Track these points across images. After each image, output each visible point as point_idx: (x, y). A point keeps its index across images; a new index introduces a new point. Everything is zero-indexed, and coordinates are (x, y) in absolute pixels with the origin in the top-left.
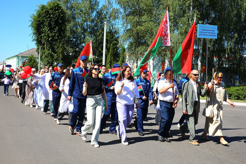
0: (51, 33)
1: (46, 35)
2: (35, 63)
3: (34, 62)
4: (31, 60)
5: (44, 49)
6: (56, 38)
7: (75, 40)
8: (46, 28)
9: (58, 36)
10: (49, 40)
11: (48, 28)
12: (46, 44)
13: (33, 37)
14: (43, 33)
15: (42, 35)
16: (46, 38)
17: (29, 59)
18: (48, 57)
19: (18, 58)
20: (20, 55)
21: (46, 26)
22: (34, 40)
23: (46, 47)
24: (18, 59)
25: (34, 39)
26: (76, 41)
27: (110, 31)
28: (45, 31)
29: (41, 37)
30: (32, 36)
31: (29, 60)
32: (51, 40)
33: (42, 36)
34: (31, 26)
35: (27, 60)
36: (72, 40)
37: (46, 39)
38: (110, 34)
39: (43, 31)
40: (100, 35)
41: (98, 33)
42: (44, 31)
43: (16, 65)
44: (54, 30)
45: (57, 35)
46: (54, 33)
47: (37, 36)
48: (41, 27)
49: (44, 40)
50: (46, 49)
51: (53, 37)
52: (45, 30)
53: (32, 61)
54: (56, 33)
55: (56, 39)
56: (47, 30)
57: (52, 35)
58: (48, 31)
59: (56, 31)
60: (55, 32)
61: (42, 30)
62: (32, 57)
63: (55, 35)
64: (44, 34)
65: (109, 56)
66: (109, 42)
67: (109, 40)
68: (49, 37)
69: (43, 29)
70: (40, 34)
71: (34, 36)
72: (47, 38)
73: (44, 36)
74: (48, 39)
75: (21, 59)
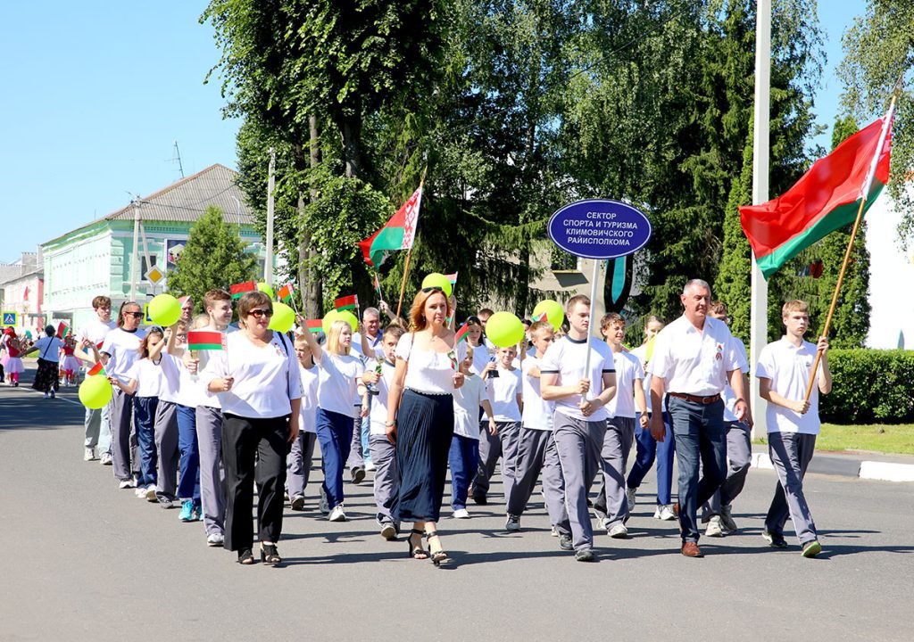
0: (348, 54)
1: (321, 70)
2: (232, 265)
3: (227, 260)
4: (209, 246)
5: (301, 165)
6: (382, 82)
7: (496, 94)
8: (318, 21)
9: (397, 74)
10: (336, 101)
11: (328, 20)
12: (313, 132)
13: (228, 90)
14: (296, 54)
15: (289, 72)
16: (320, 86)
17: (194, 235)
18: (335, 214)
19: (122, 234)
20: (137, 217)
21: (319, 10)
22: (232, 106)
23: (313, 151)
24: (119, 243)
25: (233, 100)
26: (508, 101)
27: (737, 23)
28: (313, 42)
29: (282, 89)
30: (223, 79)
31: (198, 242)
32: (352, 100)
33: (292, 75)
34: (210, 18)
35: (183, 242)
36: (480, 97)
37: (317, 93)
38: (739, 40)
39: (300, 40)
40: (669, 50)
41: (657, 42)
42: (303, 45)
43: (112, 280)
44: (373, 31)
45: (395, 61)
46: (369, 50)
47: (254, 79)
48: (284, 19)
49: (304, 105)
50: (313, 163)
51: (364, 78)
52: (308, 32)
53: (218, 252)
54: (385, 50)
55: (384, 90)
56: (321, 37)
57: (355, 65)
58: (331, 38)
59: (380, 39)
60: (374, 44)
61: (286, 36)
62: (213, 222)
63: (376, 64)
64: (302, 60)
65: (739, 195)
66: (729, 94)
67: (731, 81)
68: (337, 80)
69: (295, 29)
70: (273, 66)
71: (232, 84)
72: (325, 90)
73: (302, 76)
74: (333, 94)
75: (140, 240)
